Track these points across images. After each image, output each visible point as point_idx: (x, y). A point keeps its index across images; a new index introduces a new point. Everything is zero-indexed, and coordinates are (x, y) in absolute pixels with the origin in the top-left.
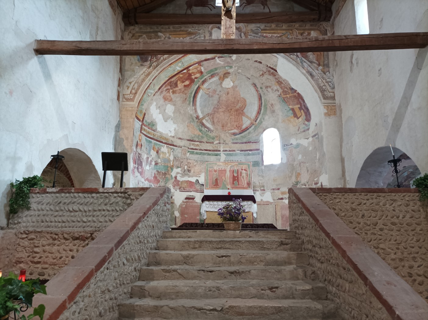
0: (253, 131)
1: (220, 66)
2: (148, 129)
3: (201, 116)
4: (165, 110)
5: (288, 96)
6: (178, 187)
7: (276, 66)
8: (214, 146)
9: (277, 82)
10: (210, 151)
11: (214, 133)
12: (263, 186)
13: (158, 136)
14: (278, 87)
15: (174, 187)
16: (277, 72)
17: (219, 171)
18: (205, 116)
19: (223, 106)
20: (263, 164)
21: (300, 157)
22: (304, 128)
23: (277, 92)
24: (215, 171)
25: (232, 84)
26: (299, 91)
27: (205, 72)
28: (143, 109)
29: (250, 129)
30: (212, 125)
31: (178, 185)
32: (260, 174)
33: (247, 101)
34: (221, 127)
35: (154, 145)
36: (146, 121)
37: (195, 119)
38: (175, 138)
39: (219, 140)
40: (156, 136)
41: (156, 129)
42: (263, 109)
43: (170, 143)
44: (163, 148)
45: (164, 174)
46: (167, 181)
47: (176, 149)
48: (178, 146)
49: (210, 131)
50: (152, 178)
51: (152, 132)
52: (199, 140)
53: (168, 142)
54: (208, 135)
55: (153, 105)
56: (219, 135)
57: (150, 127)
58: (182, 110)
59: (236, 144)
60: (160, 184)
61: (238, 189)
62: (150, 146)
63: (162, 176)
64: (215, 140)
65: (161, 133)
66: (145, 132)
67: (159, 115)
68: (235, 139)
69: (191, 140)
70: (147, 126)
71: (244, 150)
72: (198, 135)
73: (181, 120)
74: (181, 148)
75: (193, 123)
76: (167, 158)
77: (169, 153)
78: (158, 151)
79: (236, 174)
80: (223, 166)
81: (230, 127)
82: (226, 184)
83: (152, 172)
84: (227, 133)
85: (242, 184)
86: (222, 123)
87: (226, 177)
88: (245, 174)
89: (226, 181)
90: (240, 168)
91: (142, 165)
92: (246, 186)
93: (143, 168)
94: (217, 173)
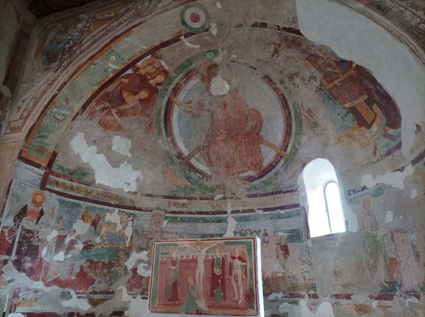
0: (283, 170)
1: (194, 53)
2: (68, 182)
3: (186, 152)
4: (110, 147)
5: (336, 82)
6: (140, 290)
7: (295, 20)
8: (215, 204)
9: (308, 59)
10: (207, 213)
11: (213, 181)
12: (314, 287)
13: (98, 194)
14: (313, 69)
15: (130, 289)
16: (301, 34)
17: (182, 261)
18: (192, 152)
19: (222, 131)
20: (308, 237)
21: (389, 217)
22: (387, 145)
23: (313, 81)
24: (174, 263)
25: (227, 87)
26: (357, 60)
27: (171, 71)
28: (47, 144)
29: (278, 167)
30: (208, 166)
31: (140, 285)
32: (305, 258)
33: (263, 114)
34: (225, 169)
35: (87, 212)
36: (61, 167)
37: (175, 158)
38: (139, 195)
39: (224, 193)
40: (94, 194)
41: (94, 181)
42: (294, 124)
43: (128, 204)
44: (111, 214)
45: (108, 266)
46: (115, 279)
47: (139, 215)
48: (145, 208)
49: (205, 178)
50: (73, 276)
51: (82, 187)
52: (186, 195)
53: (122, 202)
54: (203, 186)
55: (76, 137)
56: (223, 183)
57: (75, 178)
58: (147, 144)
59: (255, 197)
60: (95, 287)
61: (224, 310)
62: (75, 213)
63: (102, 270)
64: (216, 193)
65: (106, 188)
66: (57, 187)
67: (97, 155)
68: (252, 189)
69: (170, 196)
70: (64, 176)
71: (271, 208)
72: (184, 187)
73: (149, 163)
74: (150, 213)
75: (173, 166)
76: (118, 232)
77: (123, 224)
78: (96, 222)
79: (218, 270)
80: (192, 249)
81: (240, 168)
82: (196, 296)
83: (74, 265)
84: (236, 178)
85: (234, 297)
86: (225, 160)
87: (197, 277)
88: (241, 270)
89: (197, 288)
90: (228, 254)
91: (39, 254)
92: (242, 303)
93: (43, 258)
94: (177, 268)
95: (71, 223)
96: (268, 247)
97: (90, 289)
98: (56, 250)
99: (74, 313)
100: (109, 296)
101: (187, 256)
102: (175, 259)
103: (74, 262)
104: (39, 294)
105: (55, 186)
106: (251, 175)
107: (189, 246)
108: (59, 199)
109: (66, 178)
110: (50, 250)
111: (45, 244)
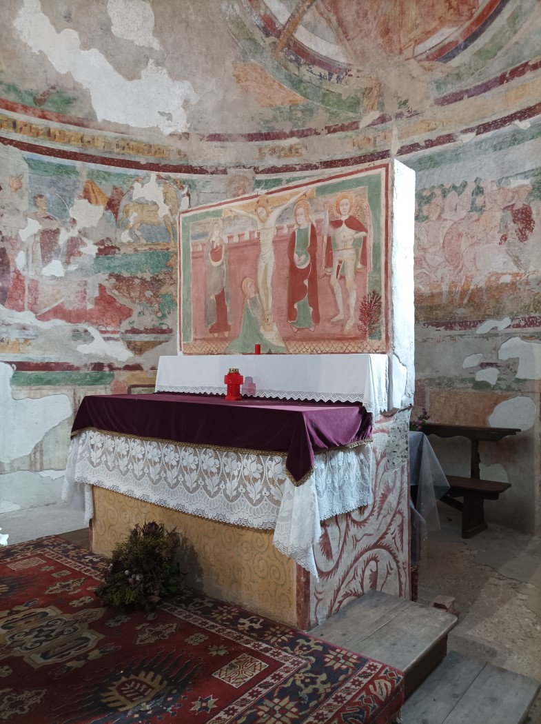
2: (37, 122)
3: (282, 15)
4: (106, 27)
8: (361, 137)
11: (353, 80)
13: (108, 144)
17: (231, 248)
18: (297, 9)
24: (216, 254)
30: (339, 41)
34: (380, 41)
35: (92, 182)
36: (12, 88)
37: (259, 35)
38: (194, 138)
40: (100, 144)
41: (92, 116)
43: (174, 160)
44: (143, 185)
45: (153, 284)
46: (169, 308)
47: (201, 183)
48: (211, 167)
49: (335, 76)
50: (88, 303)
51: (70, 131)
52: (295, 125)
53: (163, 158)
54: (331, 97)
55: (23, 9)
56: (377, 79)
57: (50, 112)
58: (188, 9)
59: (456, 101)
60: (133, 322)
61: (314, 344)
62: (67, 185)
63: (142, 292)
64: (361, 110)
65: (123, 130)
66: (16, 132)
67: (82, 51)
68: (450, 79)
69: (261, 134)
70: (25, 109)
71: (495, 121)
72: (288, 107)
73: (203, 58)
74: (223, 176)
75: (258, 56)
76: (162, 220)
77: (170, 203)
78: (116, 202)
79: (303, 257)
80: (249, 217)
81: (417, 26)
82: (259, 318)
83: (85, 285)
84: (408, 59)
85: (337, 315)
86: (380, 14)
87: (260, 280)
88: (352, 252)
89: (261, 302)
90: (325, 217)
91: (11, 264)
92: (354, 326)
93: (21, 272)
94: (222, 264)
95: (63, 205)
96: (482, 222)
97: (125, 325)
98: (43, 257)
99: (102, 364)
100: (162, 337)
101: (239, 236)
102: (218, 245)
103: (85, 279)
104: (31, 332)
105: (12, 130)
106: (446, 42)
107: (242, 212)
108: (26, 157)
109: (31, 112)
110: (31, 256)
111: (19, 245)
